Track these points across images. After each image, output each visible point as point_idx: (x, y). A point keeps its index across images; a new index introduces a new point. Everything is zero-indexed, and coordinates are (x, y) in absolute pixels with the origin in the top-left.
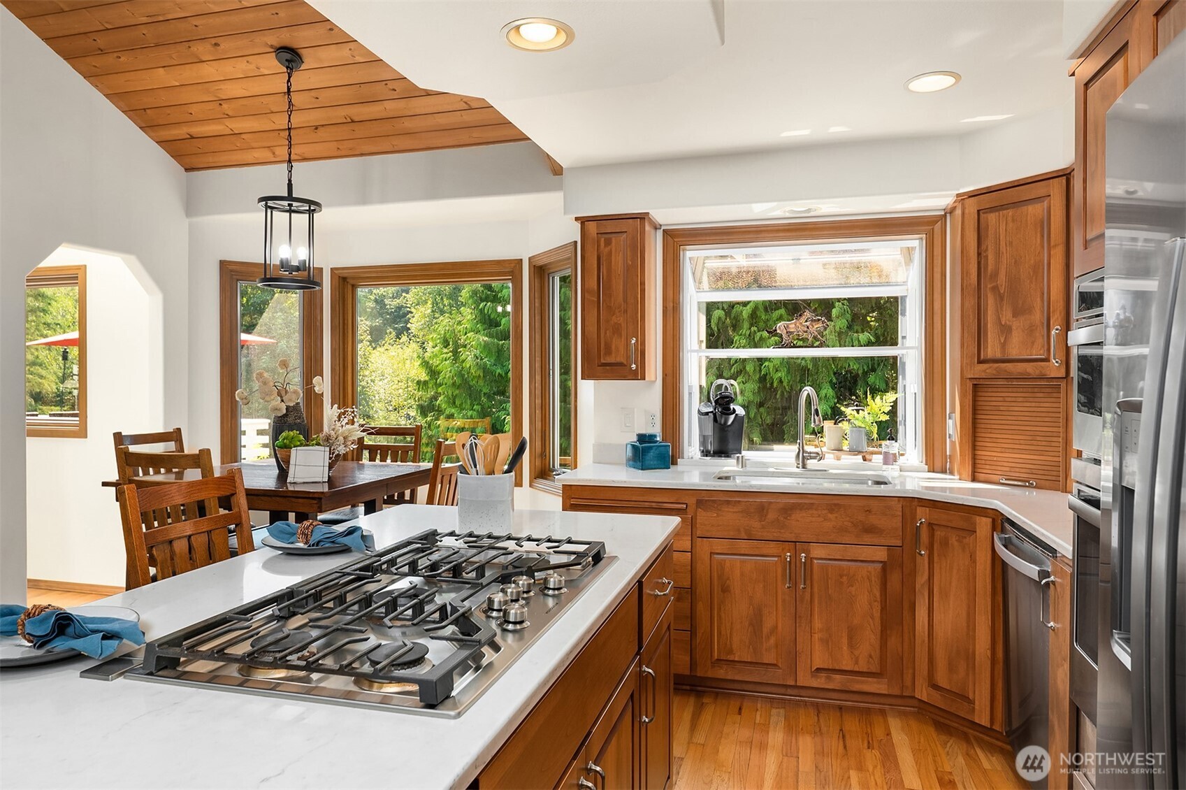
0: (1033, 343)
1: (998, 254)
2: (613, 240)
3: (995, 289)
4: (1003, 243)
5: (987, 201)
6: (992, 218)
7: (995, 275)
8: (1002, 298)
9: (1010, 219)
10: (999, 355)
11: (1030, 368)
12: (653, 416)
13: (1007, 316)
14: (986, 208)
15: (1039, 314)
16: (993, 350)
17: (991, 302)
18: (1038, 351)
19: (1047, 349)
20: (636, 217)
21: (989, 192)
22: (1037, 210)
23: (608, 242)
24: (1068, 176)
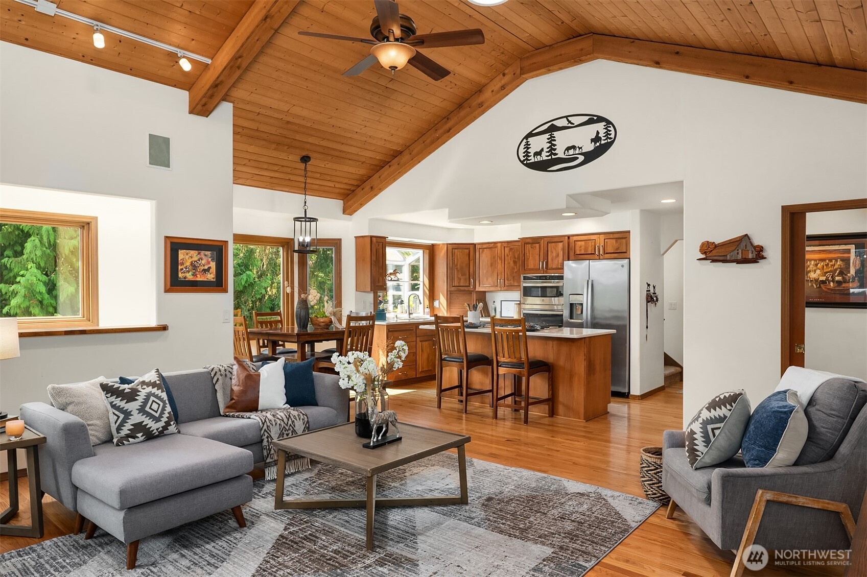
0: (466, 282)
1: (457, 260)
2: (380, 244)
3: (457, 269)
4: (459, 258)
6: (456, 250)
7: (457, 265)
8: (458, 271)
9: (460, 252)
10: (458, 285)
11: (466, 288)
12: (371, 304)
13: (460, 275)
14: (455, 248)
15: (468, 276)
16: (456, 284)
17: (456, 271)
18: (468, 284)
19: (470, 284)
20: (385, 238)
21: (455, 244)
22: (467, 251)
23: (379, 246)
24: (474, 245)
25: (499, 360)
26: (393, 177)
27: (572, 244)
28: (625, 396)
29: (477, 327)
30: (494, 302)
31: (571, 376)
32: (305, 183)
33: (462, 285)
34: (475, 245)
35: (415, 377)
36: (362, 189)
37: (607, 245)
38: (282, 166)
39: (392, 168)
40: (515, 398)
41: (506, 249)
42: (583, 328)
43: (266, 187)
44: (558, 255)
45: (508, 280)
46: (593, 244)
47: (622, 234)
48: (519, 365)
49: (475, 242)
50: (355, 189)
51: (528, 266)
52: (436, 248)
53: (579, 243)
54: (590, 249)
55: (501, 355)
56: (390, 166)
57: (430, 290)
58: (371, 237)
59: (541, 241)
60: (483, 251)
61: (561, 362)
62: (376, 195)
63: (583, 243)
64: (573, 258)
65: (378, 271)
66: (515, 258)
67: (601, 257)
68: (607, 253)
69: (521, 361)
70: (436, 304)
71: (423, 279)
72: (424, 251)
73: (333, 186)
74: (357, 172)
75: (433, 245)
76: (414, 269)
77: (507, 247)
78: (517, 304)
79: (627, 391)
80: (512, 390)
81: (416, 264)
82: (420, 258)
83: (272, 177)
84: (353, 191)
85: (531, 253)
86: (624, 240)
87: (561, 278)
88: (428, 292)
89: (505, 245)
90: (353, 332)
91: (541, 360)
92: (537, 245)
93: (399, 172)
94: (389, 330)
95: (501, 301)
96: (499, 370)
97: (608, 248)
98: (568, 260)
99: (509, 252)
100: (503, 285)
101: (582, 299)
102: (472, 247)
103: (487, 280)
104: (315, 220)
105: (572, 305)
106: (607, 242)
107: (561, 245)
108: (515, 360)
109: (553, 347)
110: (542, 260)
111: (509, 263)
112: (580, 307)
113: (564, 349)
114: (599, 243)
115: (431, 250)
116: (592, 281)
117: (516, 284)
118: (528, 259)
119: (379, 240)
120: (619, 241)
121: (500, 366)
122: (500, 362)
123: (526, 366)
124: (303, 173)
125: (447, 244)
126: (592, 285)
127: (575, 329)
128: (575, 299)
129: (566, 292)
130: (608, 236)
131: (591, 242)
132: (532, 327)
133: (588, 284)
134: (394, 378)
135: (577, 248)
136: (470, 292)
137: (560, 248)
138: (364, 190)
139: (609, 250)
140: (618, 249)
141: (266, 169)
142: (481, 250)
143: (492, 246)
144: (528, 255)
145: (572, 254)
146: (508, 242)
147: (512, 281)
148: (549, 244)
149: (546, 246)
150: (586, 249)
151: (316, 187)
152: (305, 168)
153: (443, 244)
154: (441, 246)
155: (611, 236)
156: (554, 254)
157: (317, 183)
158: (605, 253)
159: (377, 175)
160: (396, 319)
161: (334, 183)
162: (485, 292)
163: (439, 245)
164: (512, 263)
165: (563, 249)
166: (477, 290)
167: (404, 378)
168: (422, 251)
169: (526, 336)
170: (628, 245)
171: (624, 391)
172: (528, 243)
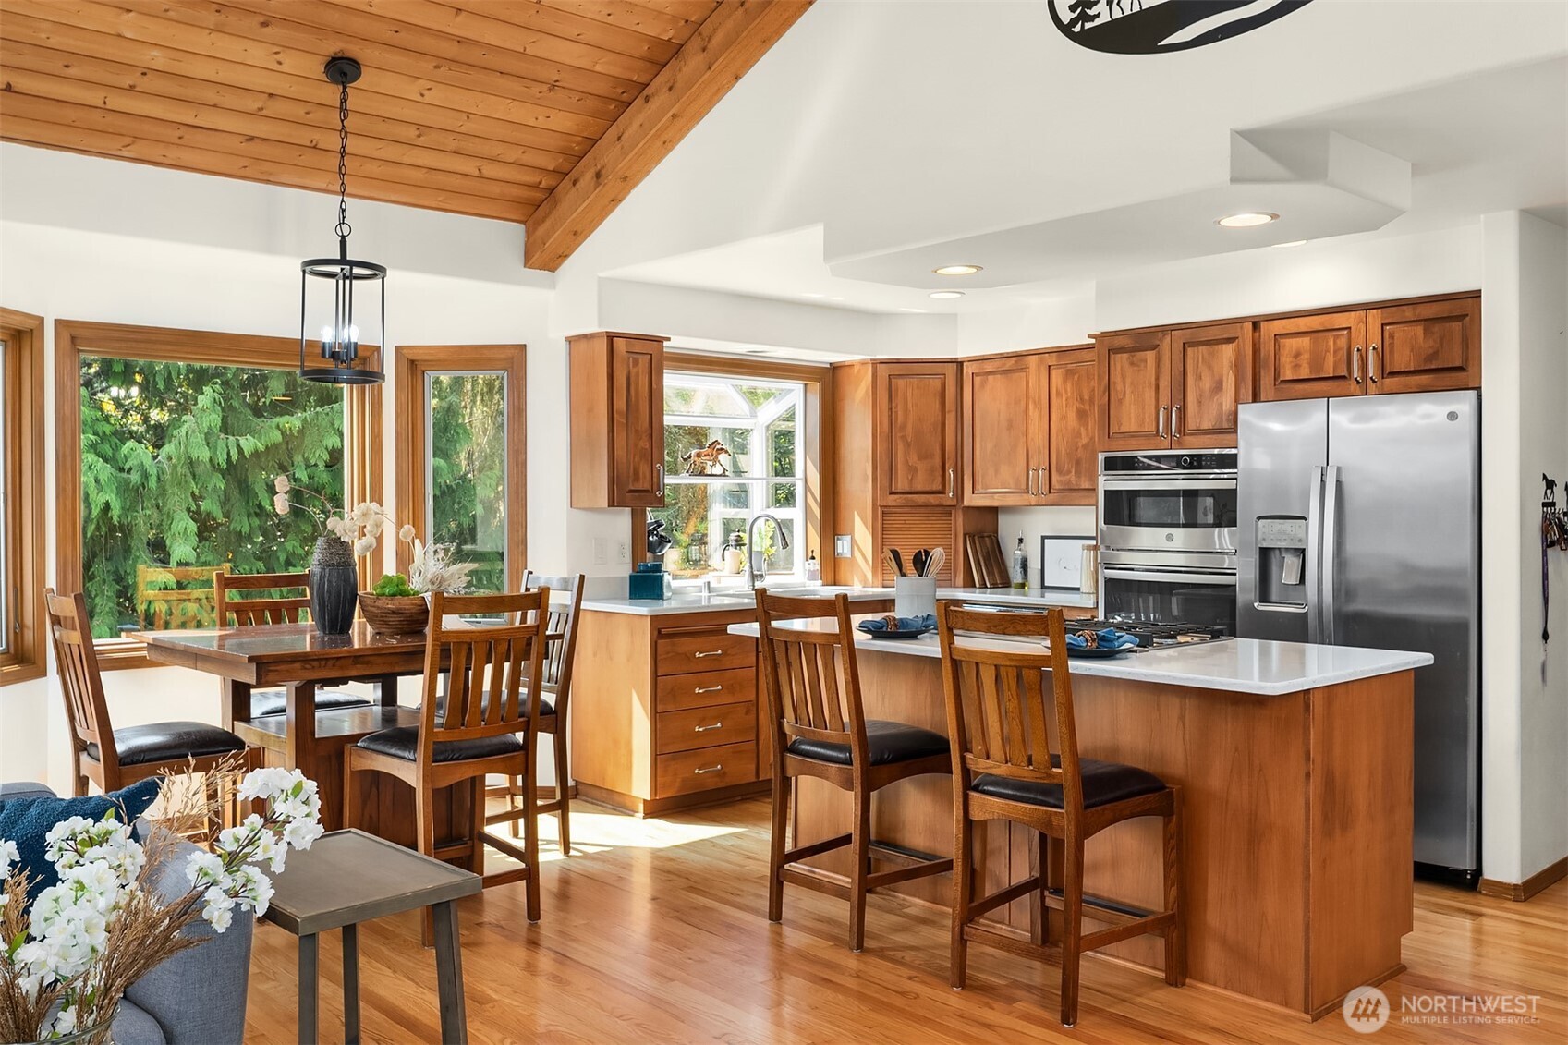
0: (934, 480)
1: (906, 411)
2: (640, 361)
3: (904, 438)
4: (910, 405)
5: (896, 369)
6: (901, 382)
7: (904, 427)
8: (909, 445)
9: (915, 387)
10: (907, 489)
11: (932, 499)
12: (622, 546)
13: (913, 459)
14: (895, 374)
15: (937, 461)
16: (901, 484)
17: (901, 447)
18: (937, 486)
19: (944, 485)
20: (659, 340)
21: (898, 362)
22: (936, 383)
23: (636, 362)
24: (959, 364)
25: (972, 767)
26: (657, 136)
27: (1268, 348)
28: (1468, 881)
29: (912, 636)
30: (1021, 540)
31: (1255, 835)
32: (343, 154)
33: (920, 488)
34: (961, 363)
35: (754, 779)
36: (574, 184)
37: (1392, 345)
38: (271, 95)
39: (655, 104)
40: (1043, 898)
41: (1053, 372)
42: (1306, 641)
43: (242, 172)
44: (1218, 387)
45: (1060, 471)
46: (1343, 342)
47: (1447, 305)
48: (1045, 793)
49: (961, 354)
50: (554, 184)
51: (1120, 425)
52: (842, 374)
53: (1291, 344)
54: (1330, 361)
55: (978, 747)
56: (647, 99)
57: (823, 505)
58: (611, 337)
59: (1161, 340)
60: (983, 385)
61: (1216, 779)
62: (616, 201)
63: (1305, 342)
64: (1272, 394)
65: (636, 445)
66: (1082, 400)
67: (1371, 387)
68: (1392, 374)
69: (1049, 776)
70: (843, 546)
71: (805, 469)
72: (806, 385)
73: (477, 173)
74: (542, 122)
75: (835, 369)
76: (781, 443)
77: (1059, 366)
78: (1089, 548)
79: (1469, 865)
80: (1031, 869)
81: (784, 426)
82: (797, 407)
83: (251, 139)
84: (551, 190)
85: (1128, 381)
86: (1456, 326)
87: (1230, 461)
88: (816, 510)
89: (1052, 360)
90: (458, 654)
91: (1141, 766)
92: (1150, 355)
93: (674, 116)
94: (659, 632)
95: (1043, 538)
96: (971, 802)
97: (1396, 355)
98: (1254, 400)
99: (1064, 383)
100: (1045, 488)
101: (1301, 534)
102: (950, 371)
103: (997, 471)
104: (377, 270)
105: (1265, 553)
106: (1392, 336)
107: (1228, 351)
108: (1026, 774)
109: (1182, 718)
110: (1164, 401)
111: (1064, 418)
112: (1296, 562)
113: (1227, 729)
114: (1362, 338)
115: (829, 381)
116: (1339, 469)
117: (1086, 485)
118: (1120, 401)
119: (638, 346)
120: (1437, 328)
121: (976, 789)
122: (977, 773)
123: (1071, 795)
124: (335, 118)
125: (876, 363)
126: (1339, 484)
127: (1274, 642)
128: (1273, 534)
129: (1246, 508)
130: (1396, 314)
131: (1336, 337)
132: (1102, 639)
133: (1323, 481)
134: (677, 784)
135: (1286, 361)
136: (946, 511)
137: (1226, 363)
138: (578, 185)
139: (1402, 360)
140: (1434, 356)
141: (215, 106)
142: (977, 379)
143: (1012, 364)
144: (1120, 387)
145: (1266, 380)
146: (1062, 352)
147: (1072, 477)
148: (1190, 351)
149: (1178, 356)
150: (1317, 361)
151: (418, 175)
152: (344, 101)
153: (864, 363)
154: (856, 369)
155: (1409, 313)
156: (1207, 383)
157: (419, 162)
158: (1385, 373)
159: (613, 131)
160: (705, 594)
161: (479, 163)
162: (994, 511)
163: (851, 366)
164: (1072, 415)
165: (1238, 367)
166: (966, 503)
167: (712, 784)
168: (802, 387)
169: (1069, 680)
170: (1471, 341)
171: (1461, 867)
172: (1121, 350)
